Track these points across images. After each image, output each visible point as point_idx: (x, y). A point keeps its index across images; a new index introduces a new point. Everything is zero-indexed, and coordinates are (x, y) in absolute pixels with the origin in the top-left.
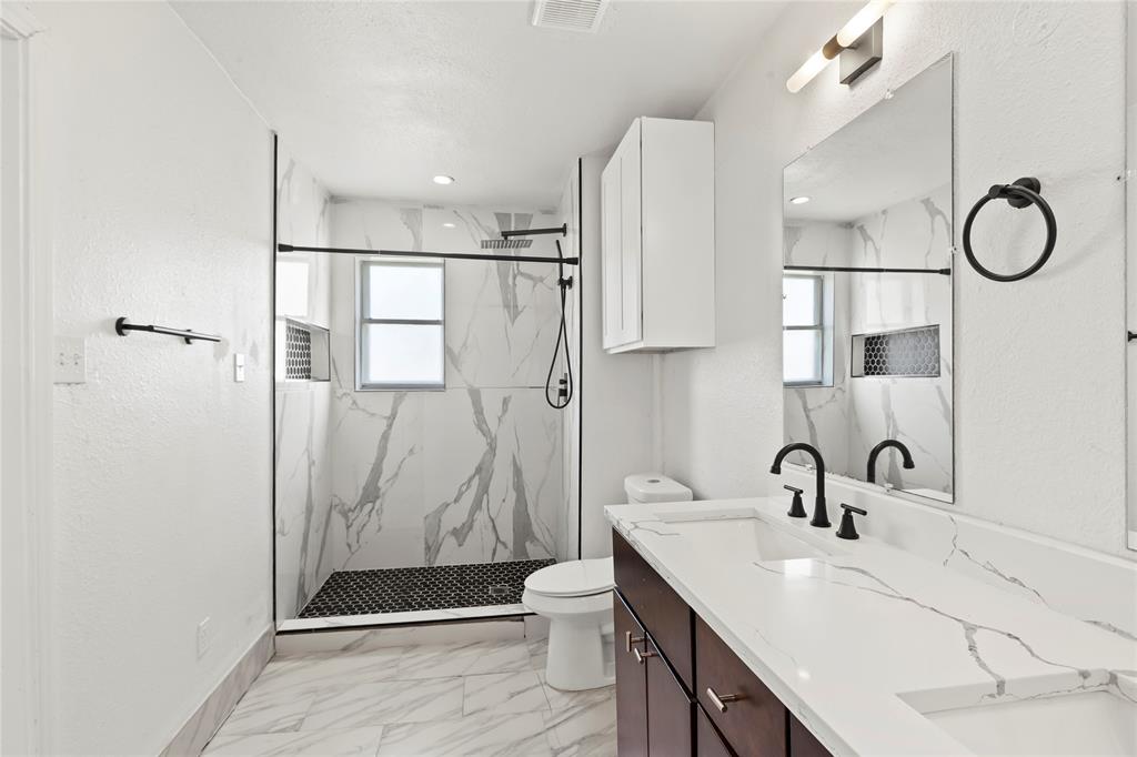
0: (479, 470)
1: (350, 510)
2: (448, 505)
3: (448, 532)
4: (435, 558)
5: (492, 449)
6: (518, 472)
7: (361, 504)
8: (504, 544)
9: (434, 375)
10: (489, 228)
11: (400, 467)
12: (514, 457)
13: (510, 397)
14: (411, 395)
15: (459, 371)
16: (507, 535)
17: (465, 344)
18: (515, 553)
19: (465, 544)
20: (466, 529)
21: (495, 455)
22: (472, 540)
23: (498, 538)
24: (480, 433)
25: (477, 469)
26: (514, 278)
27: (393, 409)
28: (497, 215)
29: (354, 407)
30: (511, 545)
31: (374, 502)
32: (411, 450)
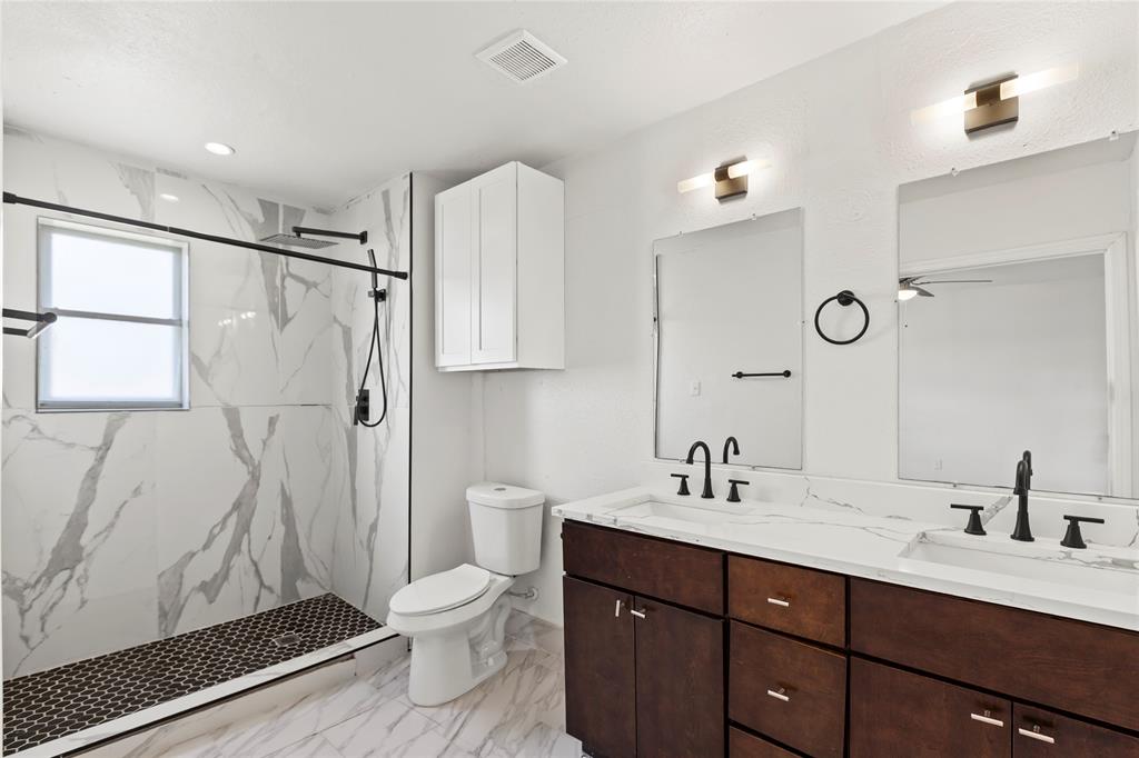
0: (237, 506)
1: (27, 586)
2: (193, 555)
3: (193, 589)
4: (175, 626)
5: (255, 478)
6: (287, 502)
7: (49, 575)
8: (270, 590)
9: (165, 391)
10: (251, 215)
11: (117, 515)
12: (282, 485)
13: (278, 416)
14: (137, 416)
15: (209, 385)
16: (273, 576)
17: (218, 353)
18: (284, 597)
19: (218, 599)
20: (219, 581)
21: (258, 485)
22: (228, 591)
23: (262, 584)
24: (238, 460)
25: (234, 505)
26: (283, 279)
27: (106, 436)
28: (261, 202)
29: (35, 435)
30: (278, 588)
31: (73, 568)
32: (136, 490)
